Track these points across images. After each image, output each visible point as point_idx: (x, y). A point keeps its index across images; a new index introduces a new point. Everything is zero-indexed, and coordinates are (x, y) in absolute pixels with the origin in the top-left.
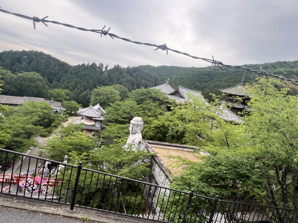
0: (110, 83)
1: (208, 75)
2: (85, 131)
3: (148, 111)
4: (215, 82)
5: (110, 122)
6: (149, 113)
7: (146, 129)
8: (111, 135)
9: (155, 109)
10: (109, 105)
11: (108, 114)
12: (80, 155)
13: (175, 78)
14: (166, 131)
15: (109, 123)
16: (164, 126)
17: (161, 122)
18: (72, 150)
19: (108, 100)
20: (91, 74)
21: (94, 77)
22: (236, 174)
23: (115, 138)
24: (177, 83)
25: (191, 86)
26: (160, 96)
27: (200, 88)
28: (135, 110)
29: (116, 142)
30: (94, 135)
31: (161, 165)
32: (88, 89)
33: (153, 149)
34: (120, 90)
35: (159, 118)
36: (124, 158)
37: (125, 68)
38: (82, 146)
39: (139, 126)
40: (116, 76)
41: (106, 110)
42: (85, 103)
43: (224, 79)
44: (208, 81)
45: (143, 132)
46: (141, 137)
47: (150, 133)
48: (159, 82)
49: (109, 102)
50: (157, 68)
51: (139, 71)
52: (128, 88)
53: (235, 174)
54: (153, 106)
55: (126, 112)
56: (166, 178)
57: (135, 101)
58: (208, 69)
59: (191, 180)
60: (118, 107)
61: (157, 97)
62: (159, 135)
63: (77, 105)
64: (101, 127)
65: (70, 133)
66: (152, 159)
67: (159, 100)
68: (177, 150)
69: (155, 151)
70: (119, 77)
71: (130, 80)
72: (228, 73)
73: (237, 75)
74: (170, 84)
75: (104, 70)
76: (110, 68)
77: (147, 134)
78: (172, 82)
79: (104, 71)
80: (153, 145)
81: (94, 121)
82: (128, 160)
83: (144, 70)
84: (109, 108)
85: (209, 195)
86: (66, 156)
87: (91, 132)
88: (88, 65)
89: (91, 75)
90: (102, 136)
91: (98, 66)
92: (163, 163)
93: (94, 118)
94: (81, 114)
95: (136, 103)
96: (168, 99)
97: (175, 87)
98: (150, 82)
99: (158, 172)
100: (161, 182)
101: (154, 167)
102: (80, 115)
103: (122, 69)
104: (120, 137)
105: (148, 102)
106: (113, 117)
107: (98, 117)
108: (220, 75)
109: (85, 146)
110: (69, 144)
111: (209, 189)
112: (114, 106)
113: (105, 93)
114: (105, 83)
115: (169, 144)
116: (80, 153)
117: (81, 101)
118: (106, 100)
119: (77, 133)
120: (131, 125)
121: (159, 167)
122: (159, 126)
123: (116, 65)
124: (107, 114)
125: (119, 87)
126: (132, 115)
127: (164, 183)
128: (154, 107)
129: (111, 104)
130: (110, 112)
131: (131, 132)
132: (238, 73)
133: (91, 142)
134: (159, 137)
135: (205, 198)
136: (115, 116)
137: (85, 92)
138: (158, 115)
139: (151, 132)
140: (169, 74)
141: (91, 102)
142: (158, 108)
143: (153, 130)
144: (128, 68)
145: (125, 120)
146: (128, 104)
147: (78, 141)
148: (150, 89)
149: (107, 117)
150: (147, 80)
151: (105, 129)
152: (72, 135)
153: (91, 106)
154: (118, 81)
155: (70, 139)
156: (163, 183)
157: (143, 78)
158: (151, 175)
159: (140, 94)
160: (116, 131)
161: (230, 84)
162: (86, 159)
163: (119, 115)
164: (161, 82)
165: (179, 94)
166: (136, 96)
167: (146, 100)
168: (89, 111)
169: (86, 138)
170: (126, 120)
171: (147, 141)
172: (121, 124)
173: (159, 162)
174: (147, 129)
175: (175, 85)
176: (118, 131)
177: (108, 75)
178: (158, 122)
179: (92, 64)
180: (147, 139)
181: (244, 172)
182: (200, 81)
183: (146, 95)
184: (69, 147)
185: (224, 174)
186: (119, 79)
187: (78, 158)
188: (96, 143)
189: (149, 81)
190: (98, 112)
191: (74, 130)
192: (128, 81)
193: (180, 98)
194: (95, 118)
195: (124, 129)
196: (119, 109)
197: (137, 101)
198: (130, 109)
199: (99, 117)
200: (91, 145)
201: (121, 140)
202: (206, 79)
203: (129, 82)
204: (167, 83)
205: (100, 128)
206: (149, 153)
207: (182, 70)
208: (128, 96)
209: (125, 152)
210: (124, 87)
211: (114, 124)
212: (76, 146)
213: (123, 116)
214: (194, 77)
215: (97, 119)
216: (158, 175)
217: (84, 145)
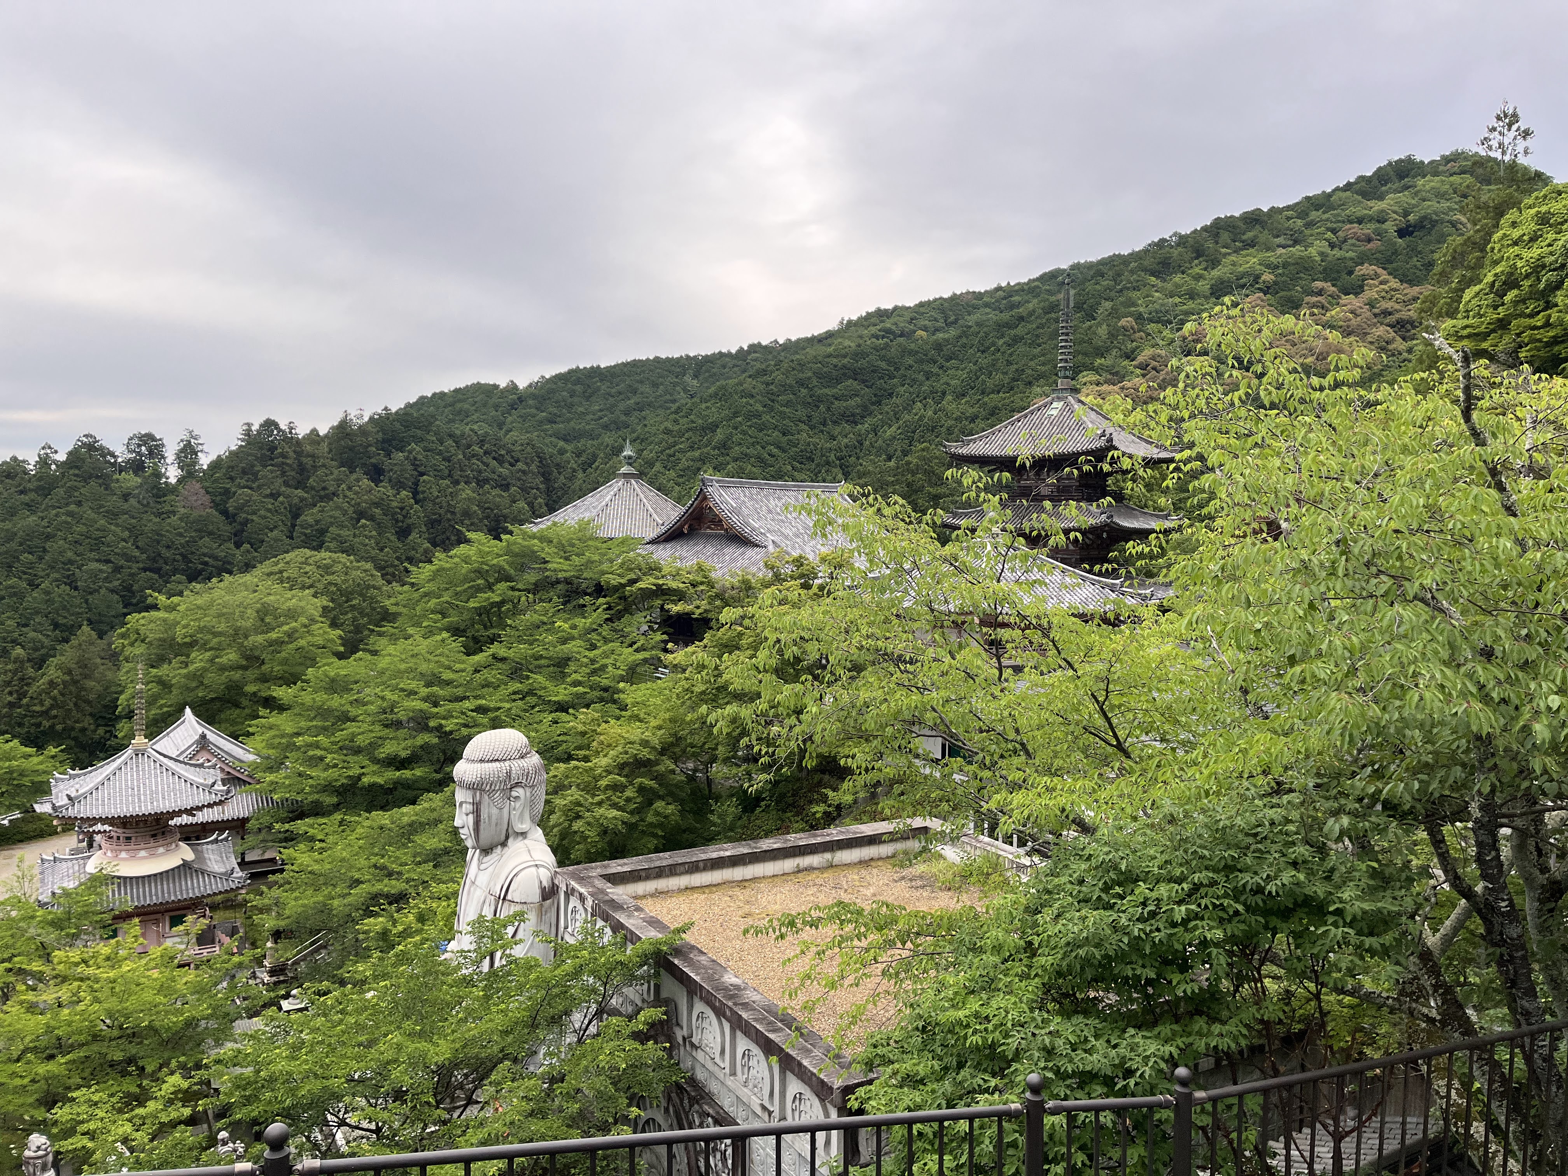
0: (238, 556)
1: (855, 374)
2: (135, 927)
3: (552, 677)
4: (908, 408)
5: (301, 816)
6: (561, 689)
7: (564, 797)
8: (336, 903)
9: (591, 654)
10: (271, 703)
11: (274, 766)
12: (142, 1104)
13: (667, 432)
14: (695, 770)
15: (301, 826)
16: (672, 744)
17: (654, 723)
18: (69, 1089)
19: (251, 674)
20: (79, 519)
21: (110, 538)
22: (1248, 908)
23: (369, 914)
24: (684, 463)
25: (771, 460)
26: (601, 563)
27: (828, 463)
28: (459, 692)
29: (384, 935)
30: (205, 938)
31: (731, 997)
32: (86, 628)
33: (652, 908)
34: (320, 586)
35: (629, 701)
36: (472, 1029)
37: (323, 431)
38: (134, 1036)
39: (517, 784)
40: (272, 495)
41: (258, 742)
42: (83, 730)
43: (956, 377)
44: (866, 412)
45: (554, 819)
46: (548, 858)
47: (600, 811)
48: (571, 478)
49: (264, 679)
50: (534, 396)
51: (419, 433)
52: (373, 560)
53: (1240, 908)
54: (573, 638)
55: (402, 716)
56: (783, 1072)
57: (445, 635)
58: (849, 338)
59: (990, 1027)
60: (336, 702)
61: (585, 575)
62: (658, 814)
63: (27, 756)
64: (243, 864)
65: (21, 972)
66: (657, 974)
67: (599, 590)
68: (799, 871)
69: (666, 919)
70: (296, 500)
71: (377, 505)
72: (964, 340)
73: (1016, 340)
74: (640, 475)
75: (173, 474)
76: (213, 457)
77: (577, 825)
78: (651, 465)
79: (173, 480)
80: (641, 888)
81: (186, 839)
82: (506, 1033)
83: (453, 421)
84: (275, 719)
85: (1132, 1082)
86: (37, 1140)
87: (177, 921)
88: (44, 462)
89: (81, 528)
90: (269, 922)
91: (122, 454)
92: (734, 980)
93: (185, 819)
94: (71, 813)
95: (456, 645)
96: (660, 570)
97: (677, 488)
98: (513, 489)
99: (723, 1052)
100: (759, 1111)
101: (684, 1024)
102: (69, 824)
103: (298, 442)
104: (399, 899)
105: (529, 617)
106: (319, 774)
107: (210, 806)
108: (921, 361)
109: (156, 1031)
110: (35, 1050)
111: (1115, 1046)
112: (307, 698)
113: (222, 627)
114: (206, 564)
115: (743, 849)
116: (134, 1089)
117: (46, 724)
118: (237, 675)
119: (74, 955)
120: (461, 795)
121: (720, 1012)
122: (645, 753)
123: (255, 427)
124: (270, 769)
125: (308, 568)
126: (449, 725)
127: (775, 1108)
128: (579, 642)
129: (281, 693)
130: (291, 747)
131: (469, 843)
132: (1019, 331)
133: (201, 990)
134: (661, 825)
135: (1113, 1109)
136: (328, 767)
137: (67, 655)
138: (622, 685)
139: (600, 804)
140: (623, 418)
141: (130, 715)
142: (606, 641)
143: (615, 787)
144: (343, 429)
145: (407, 774)
146: (403, 666)
147: (96, 1006)
148: (525, 533)
149: (274, 786)
150: (486, 481)
151: (282, 871)
152: (39, 977)
153: (139, 740)
154: (294, 526)
155: (32, 1008)
156: (770, 1113)
157: (457, 474)
158: (678, 1085)
159: (466, 580)
160: (363, 862)
161: (993, 399)
162: (192, 1121)
163: (358, 751)
164: (580, 475)
165: (717, 522)
166: (446, 598)
167: (516, 611)
168: (128, 777)
169: (155, 974)
170: (418, 772)
171: (597, 869)
172: (383, 808)
173: (710, 979)
174: (573, 794)
175: (672, 474)
176: (374, 860)
177: (216, 505)
178: (635, 732)
179: (73, 454)
180: (591, 858)
181: (1285, 881)
182: (816, 417)
183: (508, 579)
184: (42, 1069)
185: (1174, 925)
186: (296, 516)
187: (128, 1128)
188: (232, 987)
189: (506, 487)
190: (201, 766)
191: (50, 936)
192: (361, 514)
193: (731, 551)
194: (190, 812)
195: (416, 838)
196: (348, 707)
197: (456, 631)
198: (424, 691)
199: (213, 798)
200: (204, 1009)
201: (411, 917)
202: (852, 402)
203: (372, 518)
204: (625, 476)
205: (239, 873)
206: (630, 947)
207: (696, 376)
208: (392, 609)
209: (468, 982)
210: (343, 558)
211: (338, 816)
212: (95, 1047)
213: (389, 749)
214: (777, 406)
215: (202, 817)
216: (727, 1064)
217: (150, 1027)
